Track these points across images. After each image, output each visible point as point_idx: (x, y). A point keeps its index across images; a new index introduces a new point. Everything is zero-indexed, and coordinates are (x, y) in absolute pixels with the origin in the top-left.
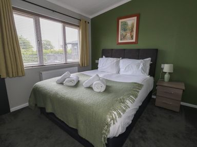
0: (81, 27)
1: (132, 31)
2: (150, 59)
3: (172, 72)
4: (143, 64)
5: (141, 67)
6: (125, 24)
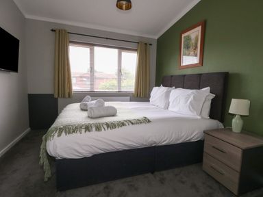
0: (139, 51)
1: (196, 47)
2: (208, 89)
3: (247, 114)
4: (194, 97)
5: (189, 102)
6: (188, 38)
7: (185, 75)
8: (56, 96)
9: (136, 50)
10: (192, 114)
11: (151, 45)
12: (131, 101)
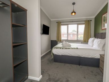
4: (100, 42)
5: (98, 44)
6: (105, 17)
7: (102, 33)
8: (57, 41)
9: (84, 24)
10: (98, 48)
11: (91, 21)
12: (81, 43)
